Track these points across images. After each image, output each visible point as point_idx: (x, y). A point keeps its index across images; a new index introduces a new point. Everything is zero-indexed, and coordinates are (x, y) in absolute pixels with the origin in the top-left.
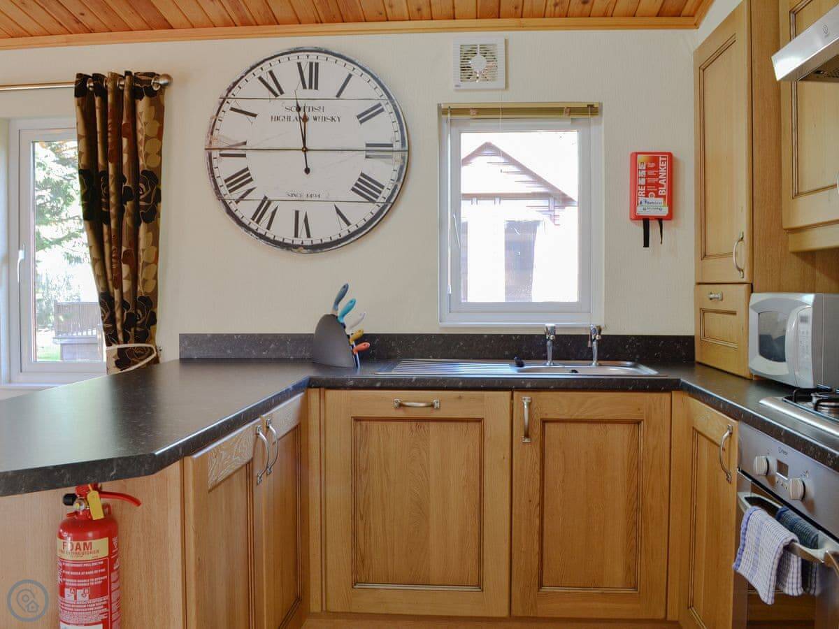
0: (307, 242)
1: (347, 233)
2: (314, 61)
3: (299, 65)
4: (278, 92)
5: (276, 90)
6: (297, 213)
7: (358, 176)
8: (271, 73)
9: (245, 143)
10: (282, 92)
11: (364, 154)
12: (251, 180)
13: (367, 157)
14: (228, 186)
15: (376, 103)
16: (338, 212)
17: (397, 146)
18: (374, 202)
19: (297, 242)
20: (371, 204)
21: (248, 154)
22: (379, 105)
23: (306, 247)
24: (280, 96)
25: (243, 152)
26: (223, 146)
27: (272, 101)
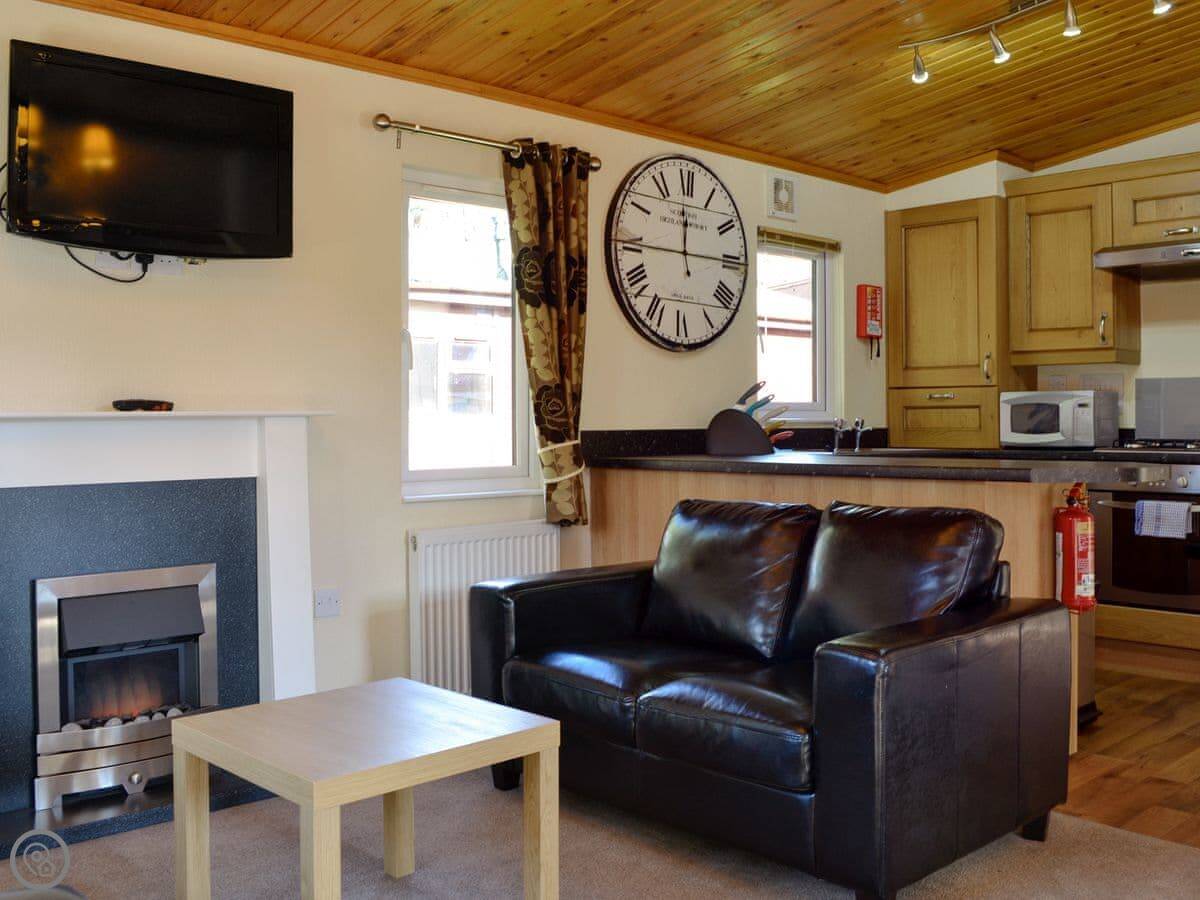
0: (686, 342)
1: (710, 336)
2: (692, 171)
3: (681, 171)
4: (665, 194)
5: (665, 193)
6: (678, 312)
7: (717, 284)
8: (661, 174)
9: (641, 239)
10: (668, 194)
11: (721, 264)
12: (645, 276)
13: (724, 266)
14: (629, 280)
15: (730, 218)
16: (706, 316)
17: (742, 260)
18: (727, 308)
19: (679, 341)
20: (725, 310)
21: (644, 250)
22: (732, 221)
23: (685, 346)
24: (668, 199)
25: (639, 248)
26: (626, 239)
27: (662, 202)
